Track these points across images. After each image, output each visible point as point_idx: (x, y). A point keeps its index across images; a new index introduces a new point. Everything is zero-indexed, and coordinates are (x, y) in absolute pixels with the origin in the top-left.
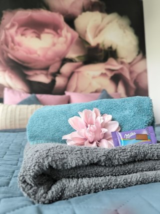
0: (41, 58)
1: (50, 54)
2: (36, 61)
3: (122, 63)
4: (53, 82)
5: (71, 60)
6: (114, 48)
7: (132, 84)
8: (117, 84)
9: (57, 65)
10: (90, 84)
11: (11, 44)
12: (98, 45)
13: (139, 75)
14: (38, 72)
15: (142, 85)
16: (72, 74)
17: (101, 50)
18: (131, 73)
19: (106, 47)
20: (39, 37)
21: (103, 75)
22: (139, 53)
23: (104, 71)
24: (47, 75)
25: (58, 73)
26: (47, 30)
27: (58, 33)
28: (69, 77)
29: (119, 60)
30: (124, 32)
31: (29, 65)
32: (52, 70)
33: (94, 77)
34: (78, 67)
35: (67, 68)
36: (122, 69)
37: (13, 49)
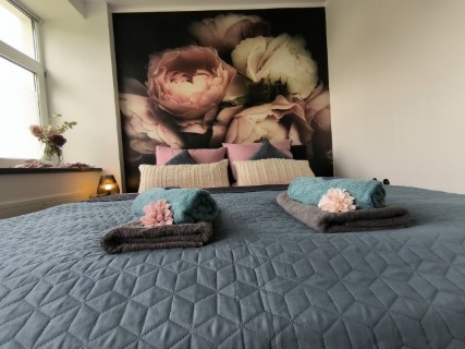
0: (195, 106)
1: (204, 99)
2: (189, 109)
3: (295, 100)
4: (210, 131)
5: (229, 104)
6: (283, 82)
7: (309, 127)
8: (288, 129)
9: (213, 112)
10: (254, 130)
11: (161, 94)
12: (263, 80)
13: (319, 113)
14: (192, 123)
15: (322, 126)
16: (231, 120)
17: (267, 86)
18: (307, 111)
19: (273, 81)
20: (190, 81)
21: (270, 118)
22: (318, 84)
23: (271, 113)
24: (202, 125)
25: (215, 121)
26: (199, 71)
27: (212, 73)
28: (228, 124)
29: (291, 96)
30: (298, 58)
31: (182, 115)
32: (207, 118)
33: (258, 122)
34: (241, 110)
35: (224, 115)
36: (294, 108)
37: (163, 99)
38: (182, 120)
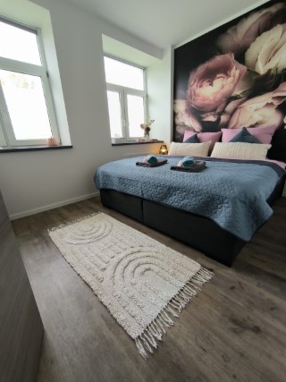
0: (212, 102)
1: (219, 96)
2: (208, 105)
9: (223, 105)
11: (193, 97)
20: (211, 85)
21: (269, 105)
24: (214, 115)
25: (223, 112)
26: (218, 76)
27: (227, 75)
32: (218, 111)
37: (194, 100)
38: (203, 112)
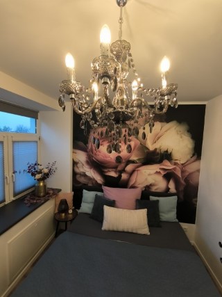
3: (175, 164)
4: (120, 176)
5: (133, 162)
6: (169, 152)
7: (183, 182)
8: (168, 182)
10: (146, 179)
12: (156, 149)
13: (191, 174)
14: (110, 170)
15: (192, 182)
16: (133, 171)
17: (158, 153)
18: (183, 172)
19: (162, 151)
22: (194, 155)
23: (158, 170)
28: (131, 174)
29: (173, 161)
30: (181, 137)
31: (106, 165)
33: (149, 175)
34: (138, 167)
35: (129, 168)
36: (174, 169)
